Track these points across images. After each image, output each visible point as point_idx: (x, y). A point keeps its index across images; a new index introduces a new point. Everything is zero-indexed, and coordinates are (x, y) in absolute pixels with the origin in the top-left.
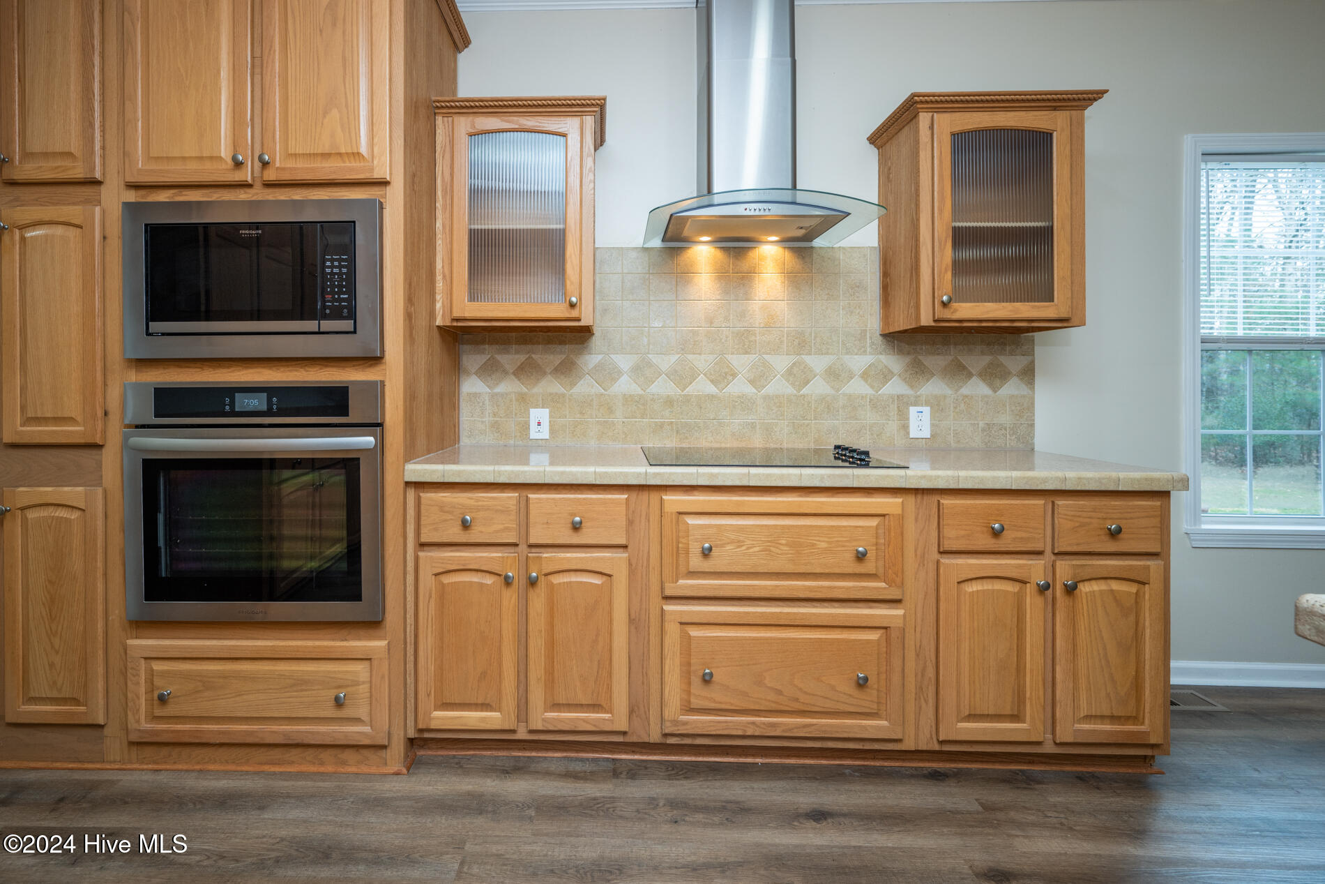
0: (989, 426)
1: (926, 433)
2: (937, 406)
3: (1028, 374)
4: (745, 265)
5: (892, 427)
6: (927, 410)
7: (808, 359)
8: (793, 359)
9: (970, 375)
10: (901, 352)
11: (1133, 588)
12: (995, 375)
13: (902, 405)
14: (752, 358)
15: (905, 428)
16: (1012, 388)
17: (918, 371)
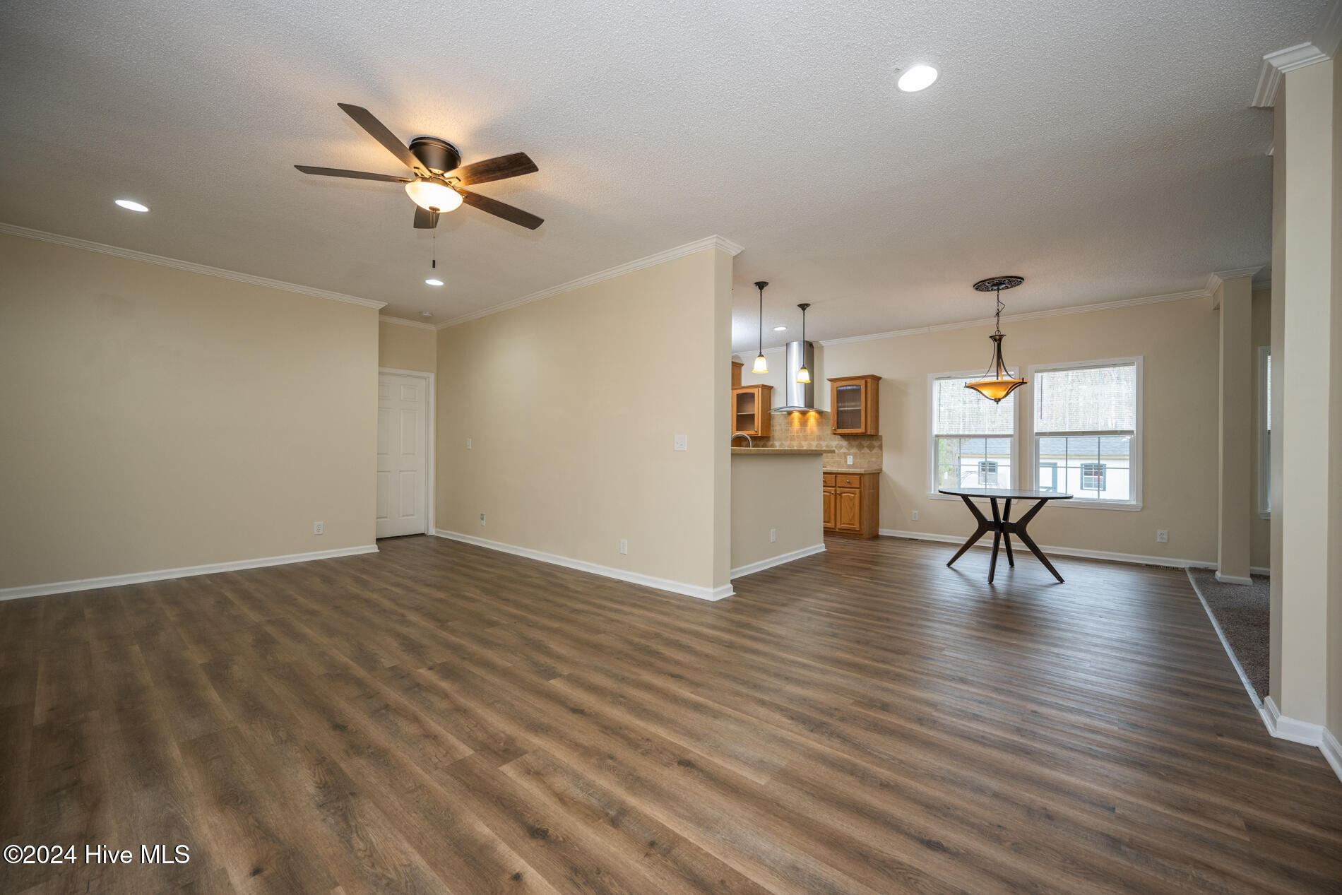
0: (869, 461)
1: (851, 464)
2: (855, 456)
3: (881, 447)
4: (805, 418)
5: (843, 461)
6: (851, 457)
7: (821, 443)
8: (817, 443)
9: (864, 447)
10: (845, 440)
11: (853, 495)
12: (871, 447)
13: (846, 455)
14: (807, 442)
15: (846, 462)
16: (876, 450)
17: (851, 446)
